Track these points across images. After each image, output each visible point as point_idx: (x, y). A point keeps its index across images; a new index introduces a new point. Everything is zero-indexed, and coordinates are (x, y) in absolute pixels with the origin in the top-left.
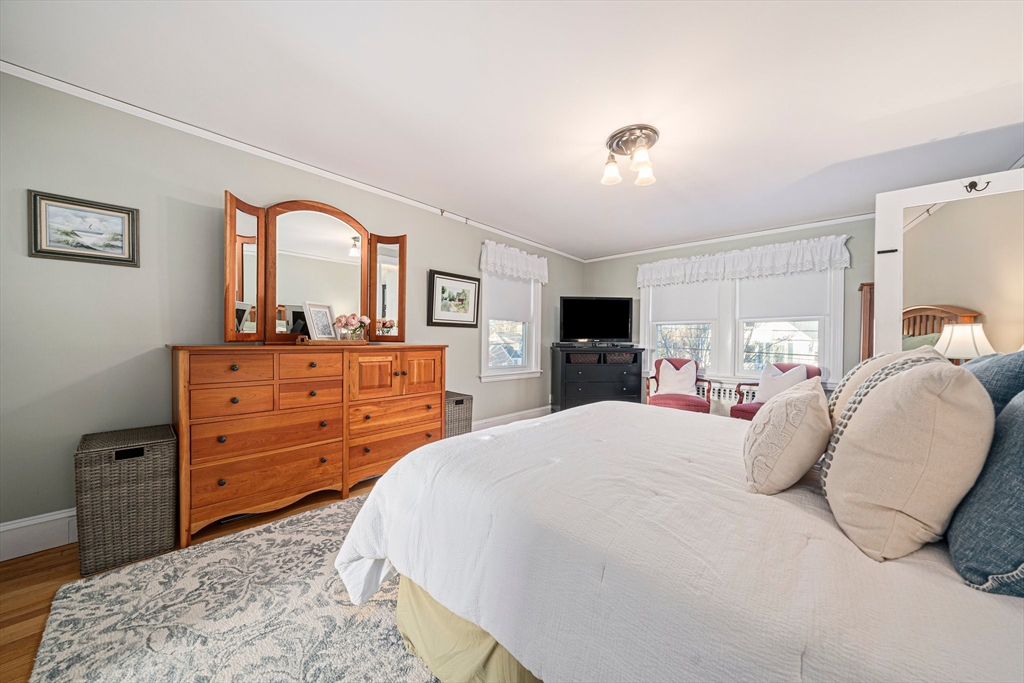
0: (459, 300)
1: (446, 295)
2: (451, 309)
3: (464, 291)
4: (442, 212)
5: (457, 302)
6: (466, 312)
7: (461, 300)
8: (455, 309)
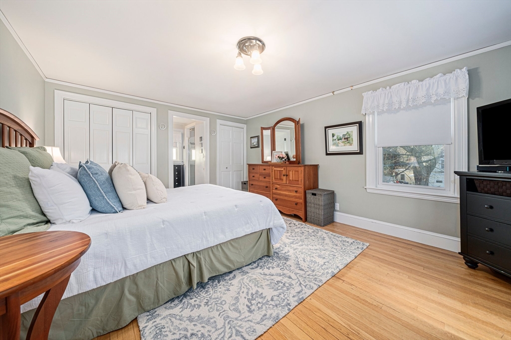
0: (345, 139)
1: (335, 138)
2: (339, 145)
3: (348, 133)
4: (333, 92)
5: (343, 140)
6: (351, 145)
7: (347, 139)
8: (343, 144)
